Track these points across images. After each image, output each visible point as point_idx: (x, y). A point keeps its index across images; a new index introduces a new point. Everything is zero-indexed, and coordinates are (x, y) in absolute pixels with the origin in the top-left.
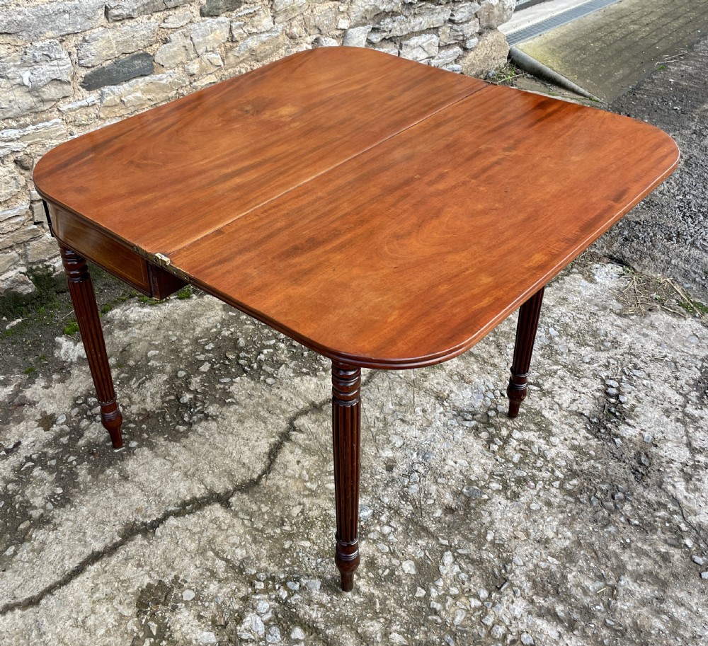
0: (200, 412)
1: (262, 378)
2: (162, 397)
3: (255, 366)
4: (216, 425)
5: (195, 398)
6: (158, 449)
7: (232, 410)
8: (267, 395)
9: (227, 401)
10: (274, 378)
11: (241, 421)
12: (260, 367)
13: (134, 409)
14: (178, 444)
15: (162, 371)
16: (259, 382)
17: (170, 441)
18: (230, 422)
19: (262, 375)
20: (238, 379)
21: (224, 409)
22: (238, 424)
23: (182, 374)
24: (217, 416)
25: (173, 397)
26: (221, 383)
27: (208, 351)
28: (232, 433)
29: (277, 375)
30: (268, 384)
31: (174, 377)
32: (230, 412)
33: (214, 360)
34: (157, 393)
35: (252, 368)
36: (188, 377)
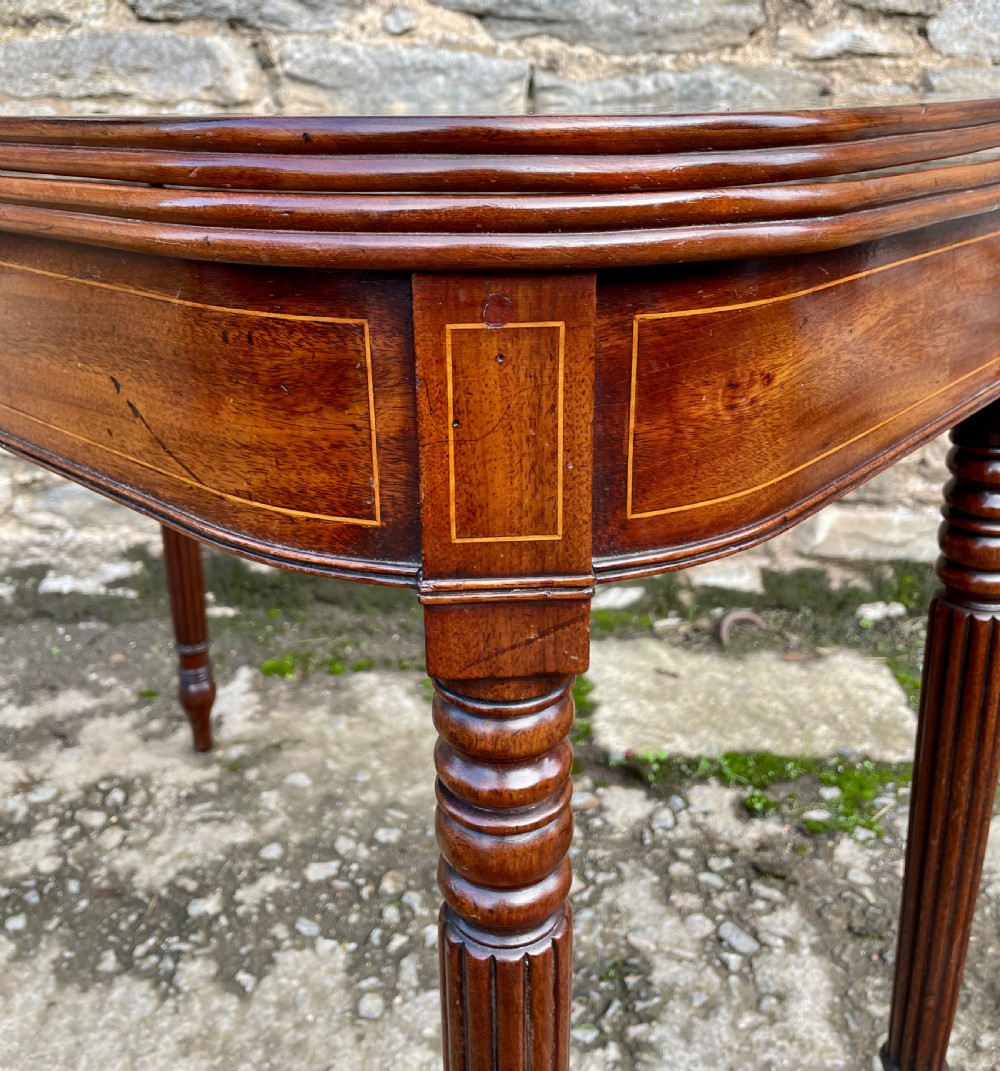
0: (177, 956)
1: (370, 982)
2: (183, 873)
3: (398, 941)
4: (149, 1008)
5: (216, 917)
6: (21, 969)
7: (216, 1003)
8: (315, 1036)
9: (243, 977)
10: (389, 1006)
11: (187, 1046)
12: (403, 953)
13: (124, 860)
14: (50, 989)
15: (257, 823)
16: (348, 986)
17: (57, 971)
18: (171, 1028)
19: (380, 975)
20: (331, 943)
21: (211, 988)
22: (174, 1048)
23: (273, 852)
24: (178, 991)
25: (192, 885)
26: (292, 927)
27: (371, 842)
28: (134, 1056)
29: (405, 1001)
30: (355, 1011)
31: (253, 849)
32: (205, 1003)
33: (354, 867)
34: (190, 856)
35: (386, 941)
36: (268, 867)
